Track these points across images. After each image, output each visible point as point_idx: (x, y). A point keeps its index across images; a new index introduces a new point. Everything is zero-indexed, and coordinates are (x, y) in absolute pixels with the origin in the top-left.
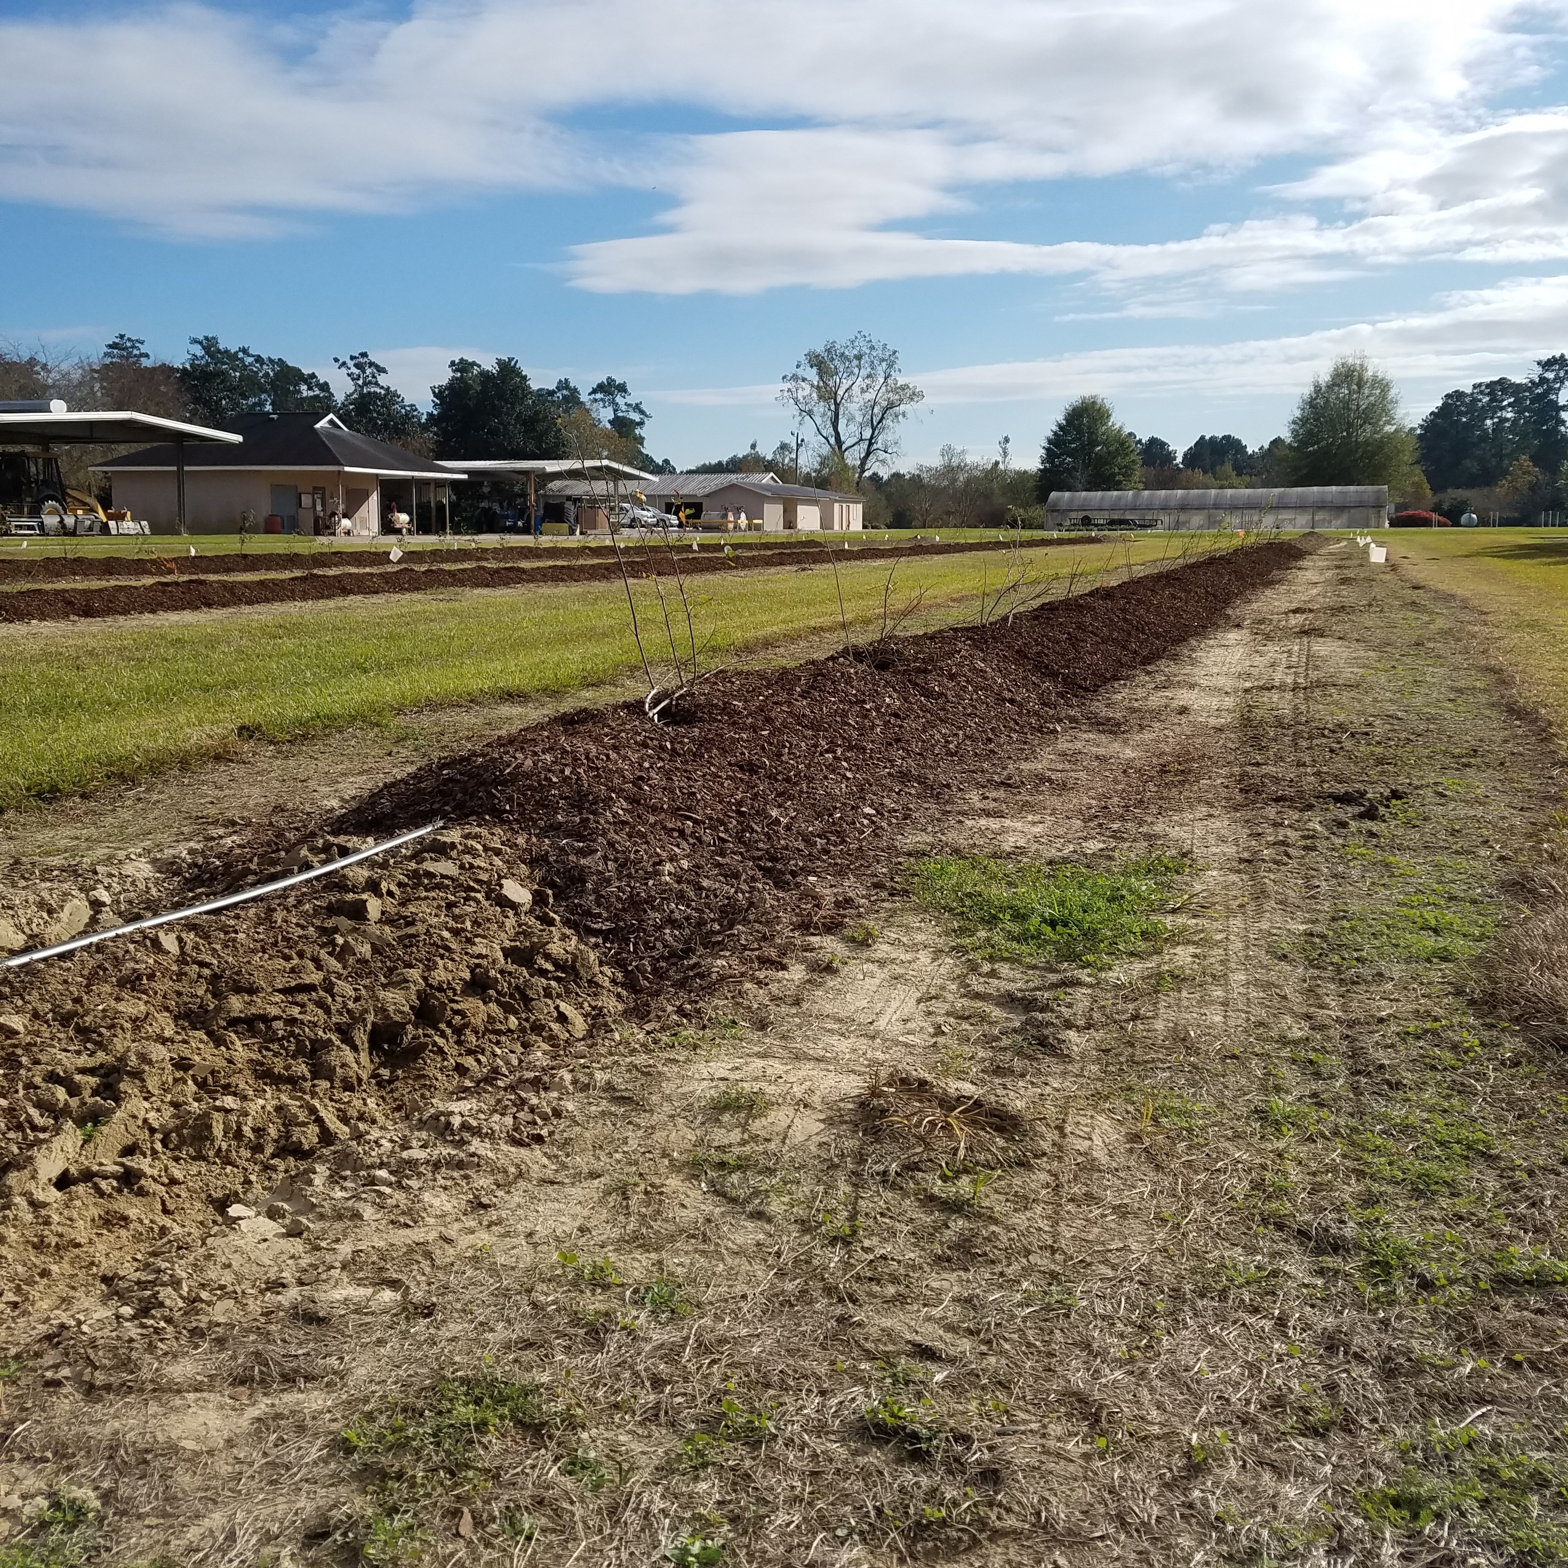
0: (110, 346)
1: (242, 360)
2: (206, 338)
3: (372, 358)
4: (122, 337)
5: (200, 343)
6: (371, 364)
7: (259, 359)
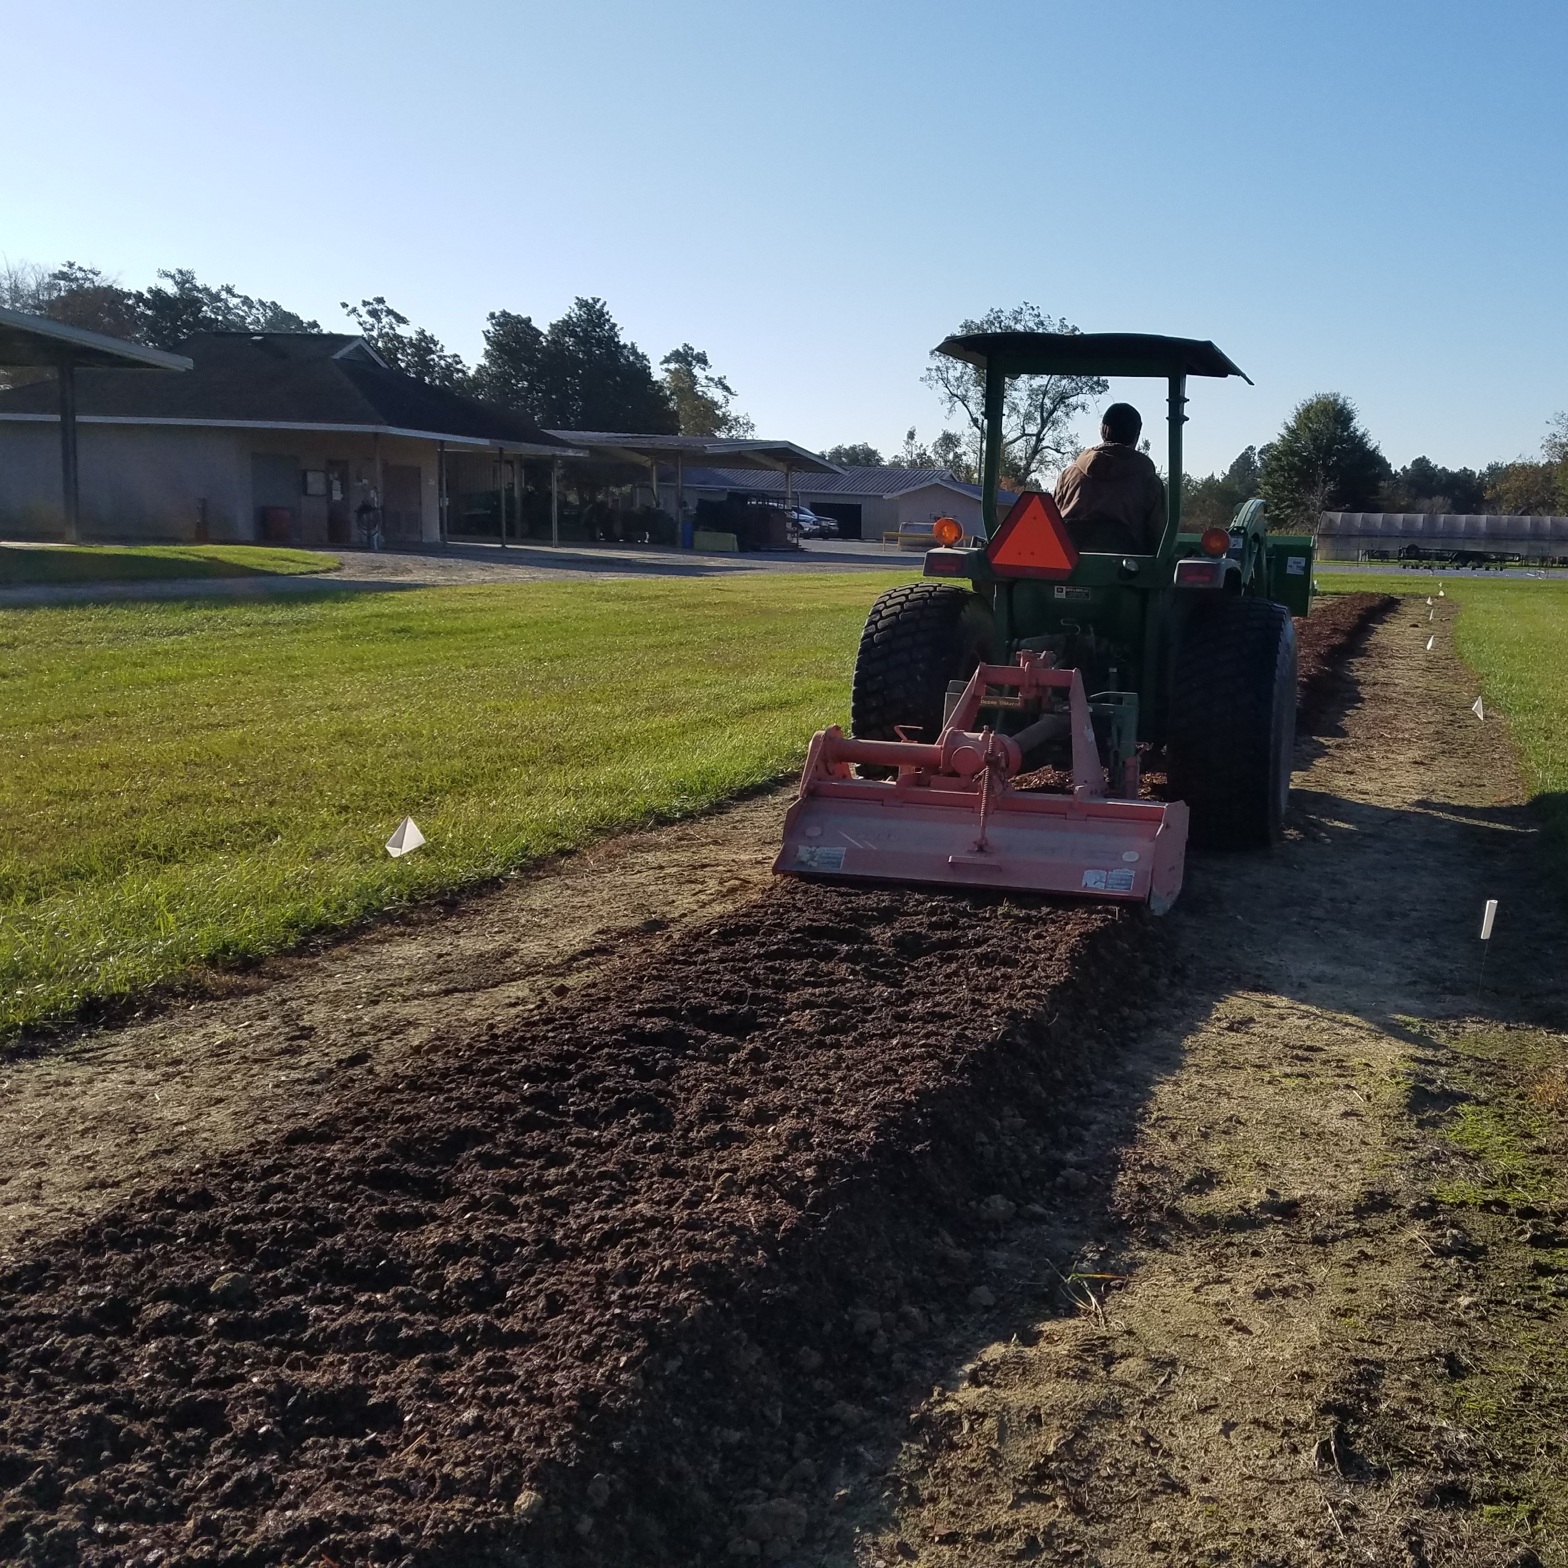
0: (55, 276)
1: (226, 301)
2: (180, 272)
3: (390, 304)
4: (71, 265)
5: (173, 277)
6: (390, 312)
7: (246, 301)
